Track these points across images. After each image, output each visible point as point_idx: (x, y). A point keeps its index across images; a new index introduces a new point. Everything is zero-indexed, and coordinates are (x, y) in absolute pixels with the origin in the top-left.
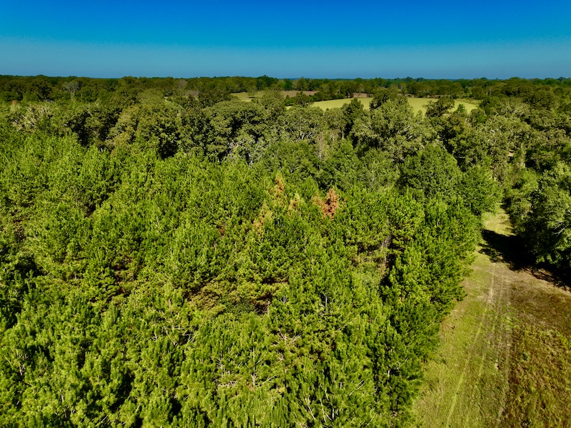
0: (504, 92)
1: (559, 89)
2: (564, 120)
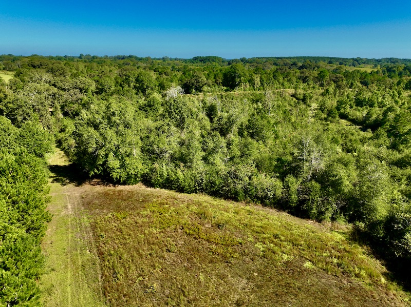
0: (30, 65)
1: (67, 63)
2: (76, 83)
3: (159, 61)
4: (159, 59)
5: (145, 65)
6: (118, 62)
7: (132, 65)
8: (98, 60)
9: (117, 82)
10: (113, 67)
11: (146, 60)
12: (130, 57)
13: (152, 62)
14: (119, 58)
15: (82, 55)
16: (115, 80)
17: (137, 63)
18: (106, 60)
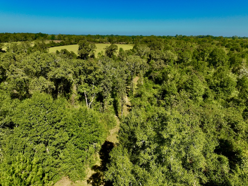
0: (145, 41)
1: (166, 40)
2: (163, 56)
3: (229, 39)
4: (229, 38)
5: (218, 42)
6: (198, 39)
7: (208, 41)
8: (185, 38)
9: (194, 55)
10: (194, 43)
11: (219, 38)
12: (208, 36)
13: (224, 40)
14: (200, 37)
15: (177, 35)
16: (193, 53)
17: (212, 41)
18: (191, 38)
